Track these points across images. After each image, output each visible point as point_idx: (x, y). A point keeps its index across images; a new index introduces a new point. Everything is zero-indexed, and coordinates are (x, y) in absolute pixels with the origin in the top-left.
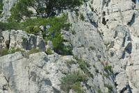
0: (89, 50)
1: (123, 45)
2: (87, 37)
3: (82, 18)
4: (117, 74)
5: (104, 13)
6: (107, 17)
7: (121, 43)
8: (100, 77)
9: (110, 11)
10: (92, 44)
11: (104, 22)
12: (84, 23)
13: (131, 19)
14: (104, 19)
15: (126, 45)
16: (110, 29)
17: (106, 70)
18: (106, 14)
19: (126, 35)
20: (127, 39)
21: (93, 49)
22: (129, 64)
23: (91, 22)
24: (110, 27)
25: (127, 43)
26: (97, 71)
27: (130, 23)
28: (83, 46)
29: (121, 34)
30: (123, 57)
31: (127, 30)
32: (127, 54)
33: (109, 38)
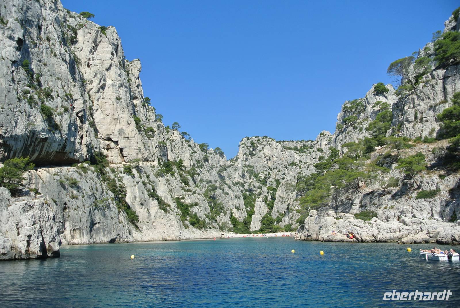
0: (56, 79)
1: (99, 84)
2: (56, 70)
3: (55, 55)
4: (76, 100)
5: (90, 59)
6: (91, 62)
7: (98, 82)
8: (59, 100)
9: (95, 59)
10: (59, 76)
11: (89, 65)
12: (56, 59)
13: (108, 67)
14: (89, 63)
15: (101, 84)
16: (91, 71)
17: (67, 96)
18: (91, 60)
19: (102, 77)
20: (102, 80)
21: (59, 79)
22: (101, 98)
23: (63, 60)
24: (92, 70)
25: (102, 82)
26: (58, 96)
27: (107, 70)
28: (51, 76)
29: (98, 76)
30: (98, 92)
31: (104, 74)
32: (101, 90)
33: (90, 77)
